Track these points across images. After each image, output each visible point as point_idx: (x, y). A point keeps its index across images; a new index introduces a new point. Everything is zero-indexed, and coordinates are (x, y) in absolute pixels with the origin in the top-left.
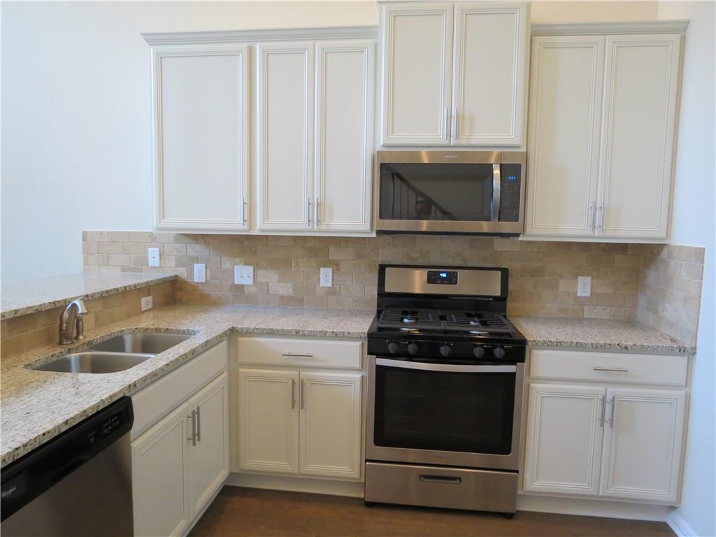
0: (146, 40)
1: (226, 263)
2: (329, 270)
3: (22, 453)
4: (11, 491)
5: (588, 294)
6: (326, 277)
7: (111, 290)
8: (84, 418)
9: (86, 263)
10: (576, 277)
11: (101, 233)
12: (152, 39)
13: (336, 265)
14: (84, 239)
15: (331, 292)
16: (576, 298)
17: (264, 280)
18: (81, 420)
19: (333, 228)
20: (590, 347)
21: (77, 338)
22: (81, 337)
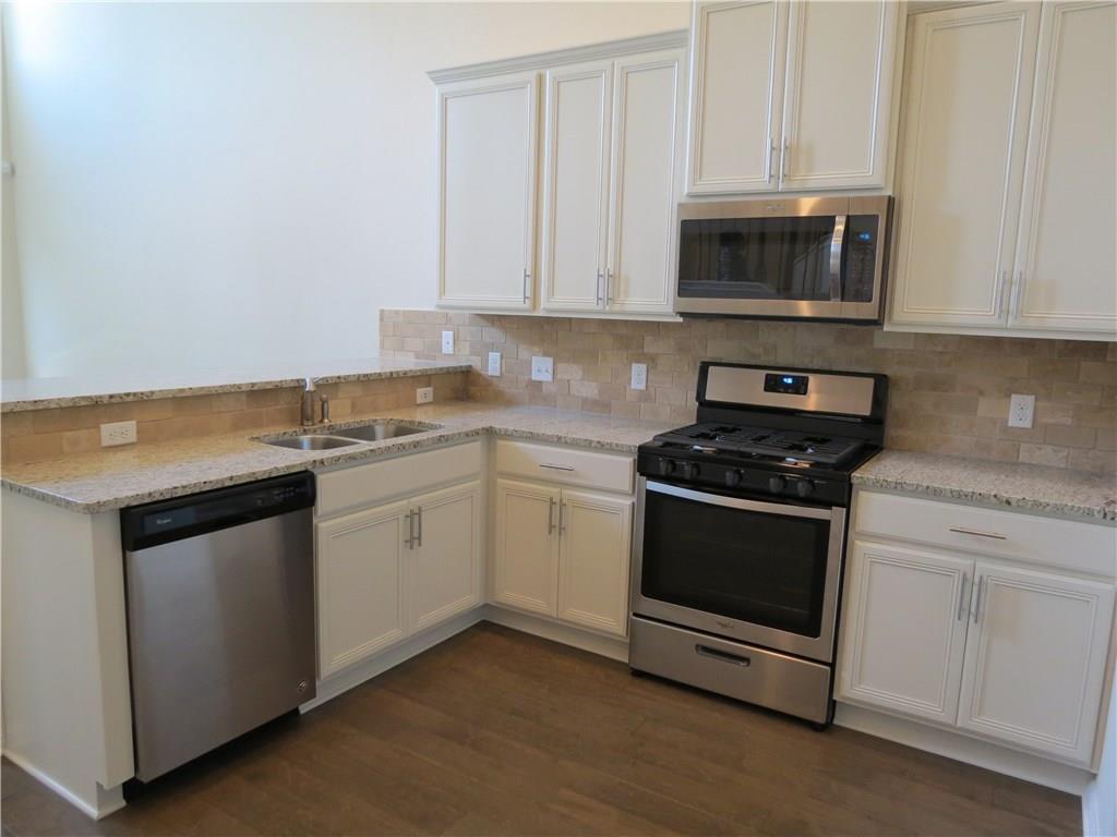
0: (433, 79)
1: (524, 352)
2: (643, 367)
3: (180, 493)
4: (165, 521)
5: (1027, 424)
6: (638, 376)
7: (371, 375)
8: (253, 479)
9: (382, 346)
10: (1009, 396)
11: (397, 312)
12: (439, 76)
13: (651, 361)
14: (381, 319)
15: (645, 396)
16: (1006, 429)
17: (566, 377)
18: (248, 480)
19: (628, 308)
20: (949, 495)
21: (321, 421)
22: (326, 420)
